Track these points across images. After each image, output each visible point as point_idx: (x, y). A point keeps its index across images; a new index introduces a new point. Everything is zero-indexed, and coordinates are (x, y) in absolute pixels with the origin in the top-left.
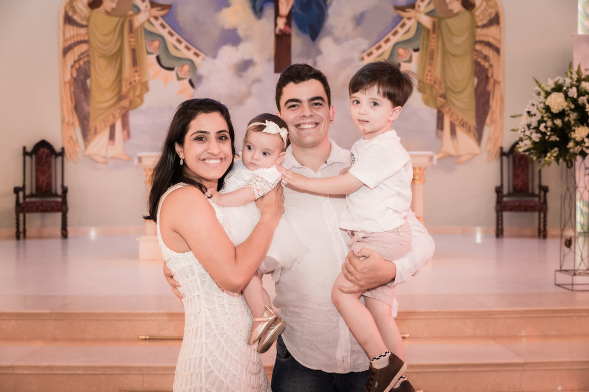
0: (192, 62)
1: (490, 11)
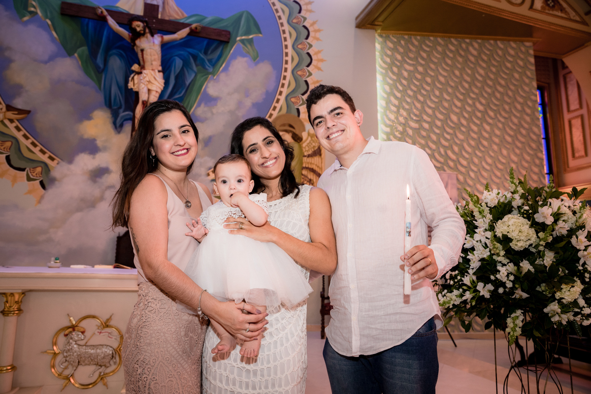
0: (46, 165)
1: (314, 144)
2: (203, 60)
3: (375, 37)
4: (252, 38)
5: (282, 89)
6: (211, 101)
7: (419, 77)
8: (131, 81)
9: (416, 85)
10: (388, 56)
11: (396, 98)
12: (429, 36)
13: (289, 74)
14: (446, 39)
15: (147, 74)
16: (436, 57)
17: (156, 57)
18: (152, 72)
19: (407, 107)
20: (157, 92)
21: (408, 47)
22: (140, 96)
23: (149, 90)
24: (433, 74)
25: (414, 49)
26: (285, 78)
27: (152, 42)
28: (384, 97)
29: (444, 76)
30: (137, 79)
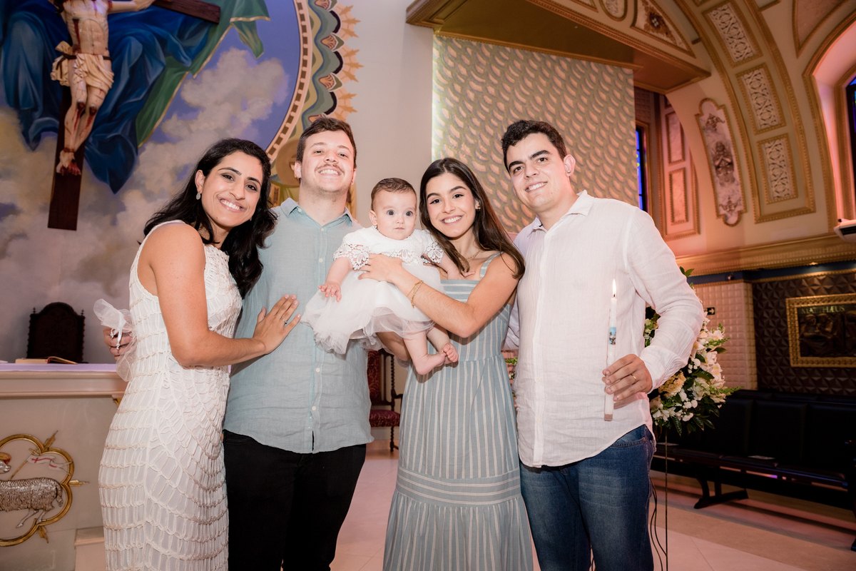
2: (176, 46)
3: (432, 38)
4: (254, 22)
5: (297, 103)
6: (188, 111)
7: (489, 100)
8: (57, 69)
9: (484, 111)
10: (448, 67)
11: (458, 127)
12: (504, 45)
13: (307, 81)
14: (526, 52)
15: (85, 61)
16: (513, 76)
17: (100, 34)
18: (94, 58)
19: (471, 141)
20: (101, 90)
21: (477, 58)
22: (73, 95)
23: (88, 87)
24: (507, 99)
25: (484, 62)
26: (301, 86)
27: (93, 8)
28: (441, 125)
29: (522, 103)
30: (68, 66)
